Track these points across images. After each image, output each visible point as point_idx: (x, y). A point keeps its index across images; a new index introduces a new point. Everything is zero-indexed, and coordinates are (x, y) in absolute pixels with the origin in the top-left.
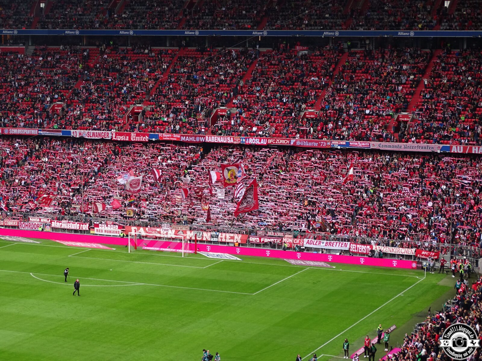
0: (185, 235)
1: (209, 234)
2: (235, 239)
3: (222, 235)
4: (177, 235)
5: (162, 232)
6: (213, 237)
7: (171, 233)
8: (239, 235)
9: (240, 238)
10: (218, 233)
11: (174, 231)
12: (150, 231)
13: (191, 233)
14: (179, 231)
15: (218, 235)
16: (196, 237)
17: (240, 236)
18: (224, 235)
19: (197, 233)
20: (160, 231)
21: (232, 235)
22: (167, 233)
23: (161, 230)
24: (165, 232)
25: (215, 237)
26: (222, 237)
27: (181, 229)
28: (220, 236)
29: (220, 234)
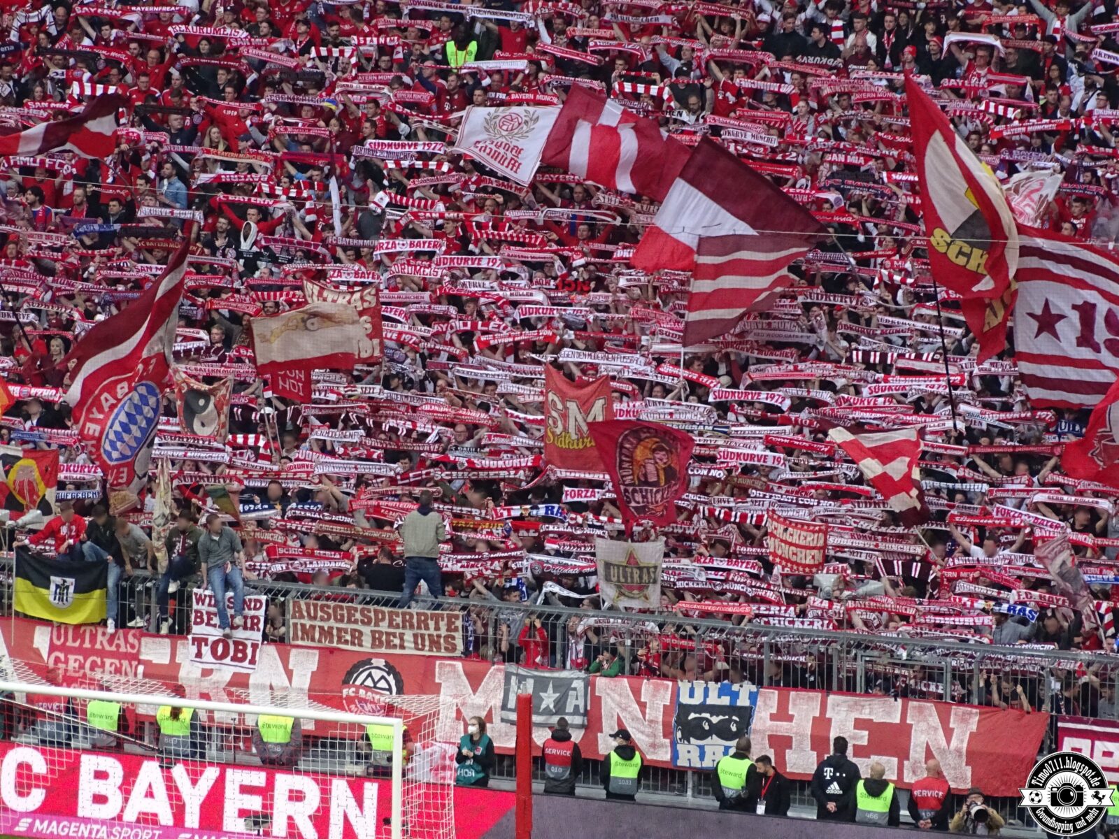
0: (414, 703)
1: (657, 695)
2: (917, 753)
3: (782, 714)
4: (336, 702)
5: (189, 671)
6: (693, 730)
7: (280, 680)
8: (957, 711)
9: (960, 741)
10: (744, 691)
11: (305, 664)
12: (73, 662)
13: (475, 680)
14: (364, 662)
15: (746, 715)
16: (524, 728)
17: (967, 723)
18: (805, 706)
19: (541, 685)
20: (174, 666)
21: (886, 711)
22: (240, 681)
23: (186, 650)
24: (226, 671)
25: (722, 731)
26: (783, 728)
27: (376, 640)
28: (762, 721)
29: (769, 701)
